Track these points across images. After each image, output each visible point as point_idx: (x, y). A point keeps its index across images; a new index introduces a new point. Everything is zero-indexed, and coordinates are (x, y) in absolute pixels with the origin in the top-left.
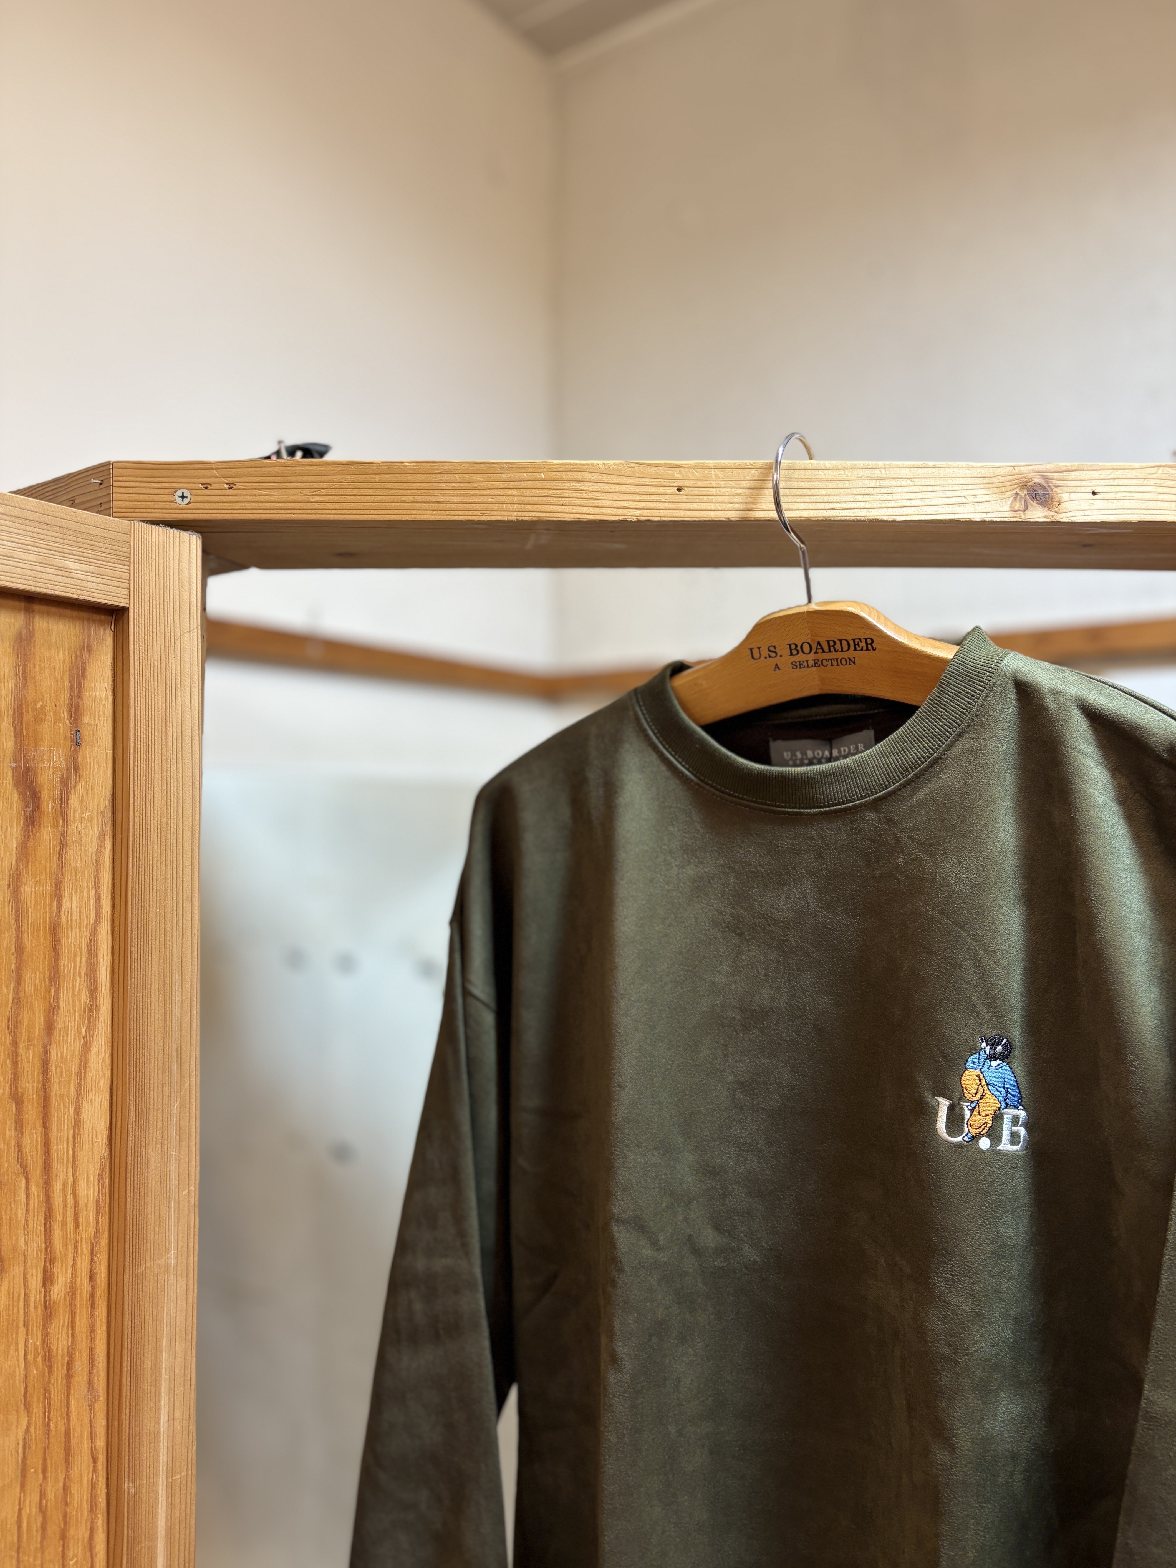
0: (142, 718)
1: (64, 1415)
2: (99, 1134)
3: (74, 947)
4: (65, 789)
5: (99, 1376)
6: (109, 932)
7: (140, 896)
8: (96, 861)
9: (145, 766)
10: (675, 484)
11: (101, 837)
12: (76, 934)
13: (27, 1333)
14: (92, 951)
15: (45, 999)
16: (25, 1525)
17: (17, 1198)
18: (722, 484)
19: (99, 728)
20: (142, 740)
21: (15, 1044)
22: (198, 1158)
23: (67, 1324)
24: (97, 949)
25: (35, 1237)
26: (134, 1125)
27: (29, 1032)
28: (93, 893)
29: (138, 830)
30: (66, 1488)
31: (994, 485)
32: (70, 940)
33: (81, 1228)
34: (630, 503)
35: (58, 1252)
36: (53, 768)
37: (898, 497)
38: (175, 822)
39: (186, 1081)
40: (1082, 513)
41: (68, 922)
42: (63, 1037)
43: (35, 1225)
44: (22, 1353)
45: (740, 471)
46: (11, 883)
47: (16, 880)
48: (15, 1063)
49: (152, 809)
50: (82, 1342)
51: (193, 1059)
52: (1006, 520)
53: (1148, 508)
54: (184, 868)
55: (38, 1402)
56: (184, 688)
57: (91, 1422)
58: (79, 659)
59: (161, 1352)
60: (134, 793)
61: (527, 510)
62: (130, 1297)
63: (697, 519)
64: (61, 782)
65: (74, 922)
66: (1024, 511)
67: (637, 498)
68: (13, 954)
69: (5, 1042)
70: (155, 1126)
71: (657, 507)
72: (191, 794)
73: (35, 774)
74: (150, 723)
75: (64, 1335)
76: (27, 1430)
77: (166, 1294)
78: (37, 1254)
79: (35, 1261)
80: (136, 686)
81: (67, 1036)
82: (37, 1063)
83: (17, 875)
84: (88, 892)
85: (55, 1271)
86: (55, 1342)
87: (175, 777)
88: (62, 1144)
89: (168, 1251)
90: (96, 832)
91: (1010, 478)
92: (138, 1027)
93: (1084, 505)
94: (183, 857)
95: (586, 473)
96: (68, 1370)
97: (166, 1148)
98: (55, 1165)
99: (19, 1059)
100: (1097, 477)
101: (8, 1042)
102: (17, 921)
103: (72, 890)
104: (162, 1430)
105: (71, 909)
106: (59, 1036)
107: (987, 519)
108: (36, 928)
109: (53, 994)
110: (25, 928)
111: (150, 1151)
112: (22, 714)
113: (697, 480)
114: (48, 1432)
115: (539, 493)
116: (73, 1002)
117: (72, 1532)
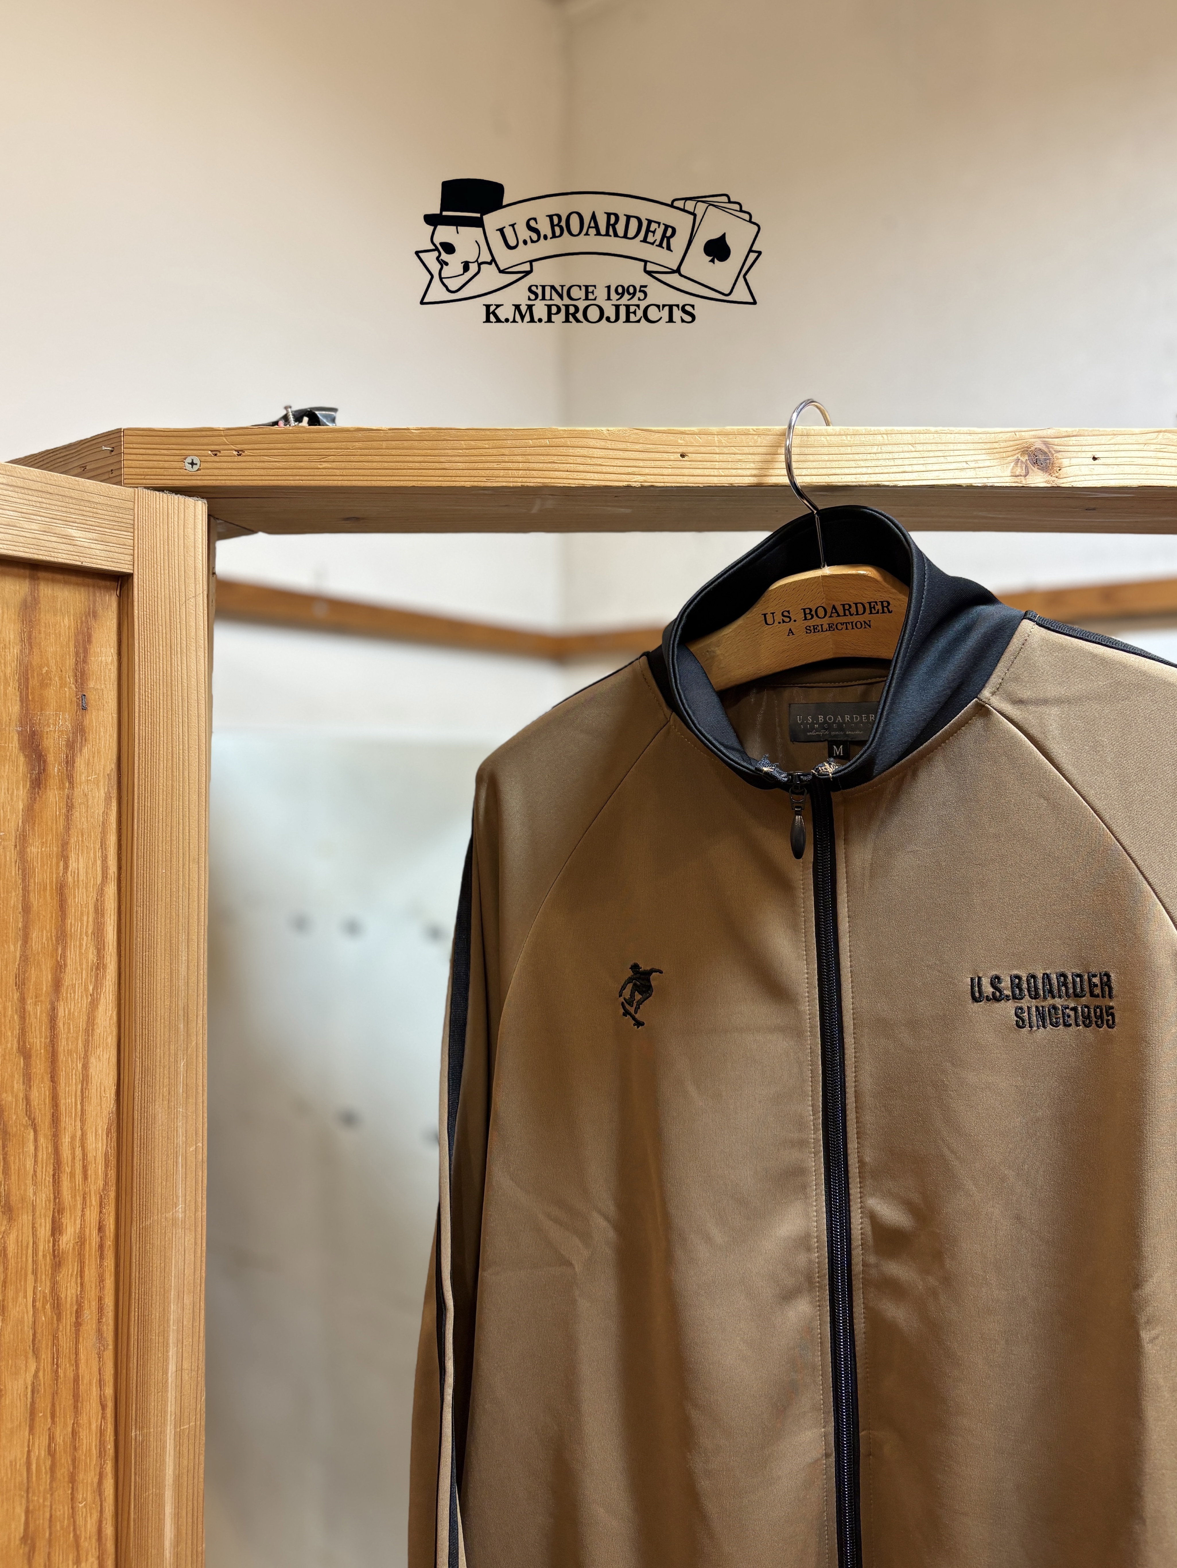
0: (147, 683)
1: (73, 1362)
2: (107, 1089)
3: (81, 907)
4: (71, 752)
5: (108, 1325)
6: (116, 892)
7: (145, 857)
8: (103, 822)
9: (150, 729)
10: (678, 451)
11: (108, 798)
12: (83, 894)
13: (36, 1281)
14: (99, 911)
15: (52, 956)
16: (34, 1467)
17: (25, 1149)
18: (726, 450)
19: (105, 692)
20: (147, 703)
21: (22, 1000)
22: (206, 1115)
23: (75, 1273)
24: (104, 908)
25: (43, 1187)
26: (140, 1082)
27: (36, 989)
28: (100, 854)
29: (143, 792)
30: (74, 1433)
31: (995, 451)
32: (77, 899)
33: (89, 1181)
34: (634, 469)
35: (66, 1204)
36: (59, 731)
37: (900, 462)
38: (181, 785)
39: (193, 1039)
40: (1082, 478)
41: (74, 882)
42: (70, 994)
43: (44, 1177)
44: (30, 1300)
45: (743, 437)
46: (18, 845)
47: (23, 840)
48: (23, 1017)
49: (157, 772)
50: (91, 1291)
51: (200, 1017)
52: (1008, 485)
53: (1148, 473)
54: (191, 830)
55: (47, 1348)
56: (190, 653)
57: (100, 1370)
58: (84, 624)
59: (169, 1304)
60: (139, 757)
61: (533, 476)
62: (138, 1249)
63: (701, 485)
64: (67, 745)
65: (81, 883)
66: (1025, 476)
67: (641, 464)
68: (20, 913)
69: (13, 998)
70: (161, 1083)
71: (661, 473)
72: (197, 757)
73: (41, 737)
74: (155, 687)
75: (73, 1284)
76: (36, 1376)
77: (174, 1246)
78: (46, 1203)
79: (43, 1211)
80: (141, 650)
81: (75, 993)
82: (45, 1019)
83: (23, 836)
84: (95, 853)
85: (64, 1220)
86: (64, 1290)
87: (181, 740)
88: (70, 1098)
89: (176, 1205)
90: (103, 794)
92: (144, 985)
93: (1084, 470)
94: (189, 819)
95: (590, 440)
96: (77, 1318)
97: (173, 1104)
98: (63, 1119)
99: (27, 1014)
100: (1098, 443)
101: (15, 997)
102: (24, 880)
103: (79, 851)
104: (170, 1379)
105: (78, 869)
106: (67, 993)
107: (989, 485)
108: (42, 887)
109: (60, 953)
110: (31, 888)
111: (157, 1107)
112: (28, 679)
113: (700, 446)
114: (56, 1378)
115: (544, 460)
116: (81, 960)
117: (81, 1476)
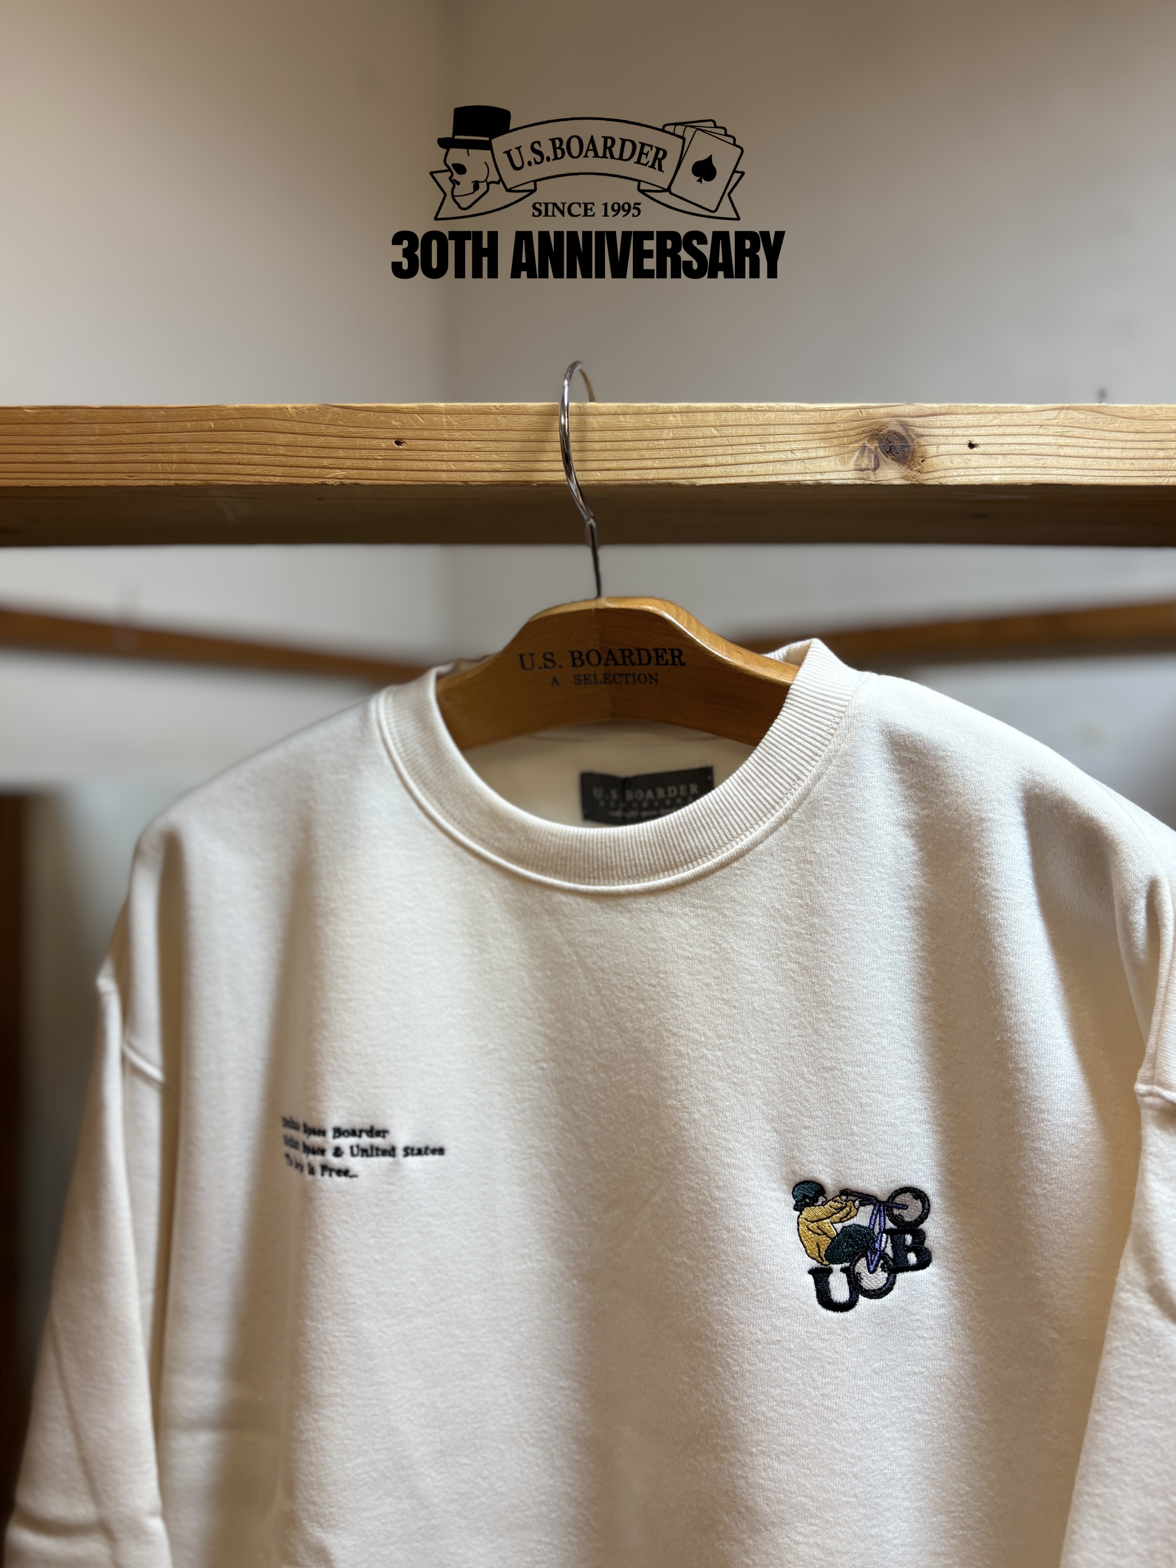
10: (392, 436)
18: (457, 435)
31: (832, 435)
34: (330, 461)
37: (700, 452)
40: (954, 473)
45: (481, 417)
52: (850, 482)
53: (1046, 466)
61: (190, 471)
63: (423, 483)
66: (875, 469)
67: (341, 453)
71: (370, 467)
91: (855, 424)
93: (958, 461)
95: (270, 421)
100: (976, 424)
107: (823, 482)
113: (422, 429)
115: (206, 448)
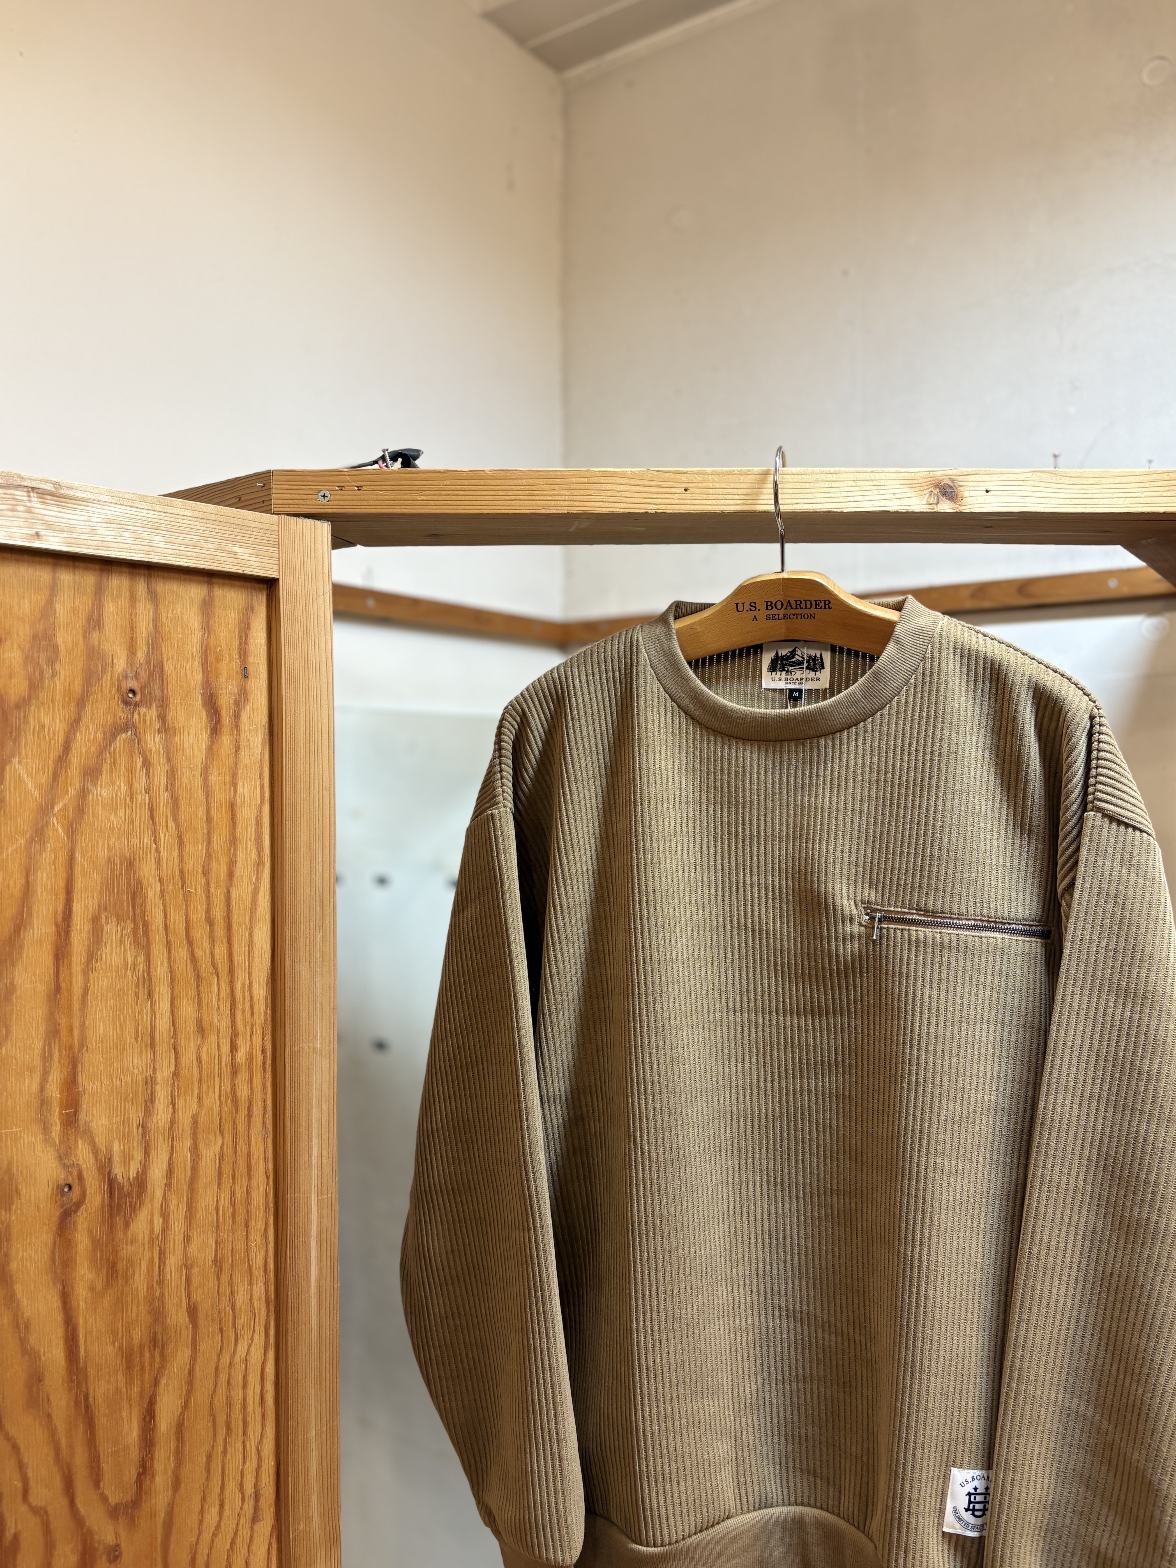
0: (290, 659)
1: (247, 1142)
2: (265, 950)
3: (246, 821)
4: (238, 708)
5: (269, 1120)
6: (270, 810)
7: (291, 785)
8: (260, 760)
9: (292, 692)
10: (682, 486)
11: (264, 743)
12: (248, 811)
13: (221, 1082)
14: (259, 824)
15: (227, 855)
16: (221, 1212)
17: (212, 989)
18: (717, 486)
19: (259, 665)
20: (290, 673)
21: (208, 884)
23: (247, 1080)
25: (224, 1017)
27: (217, 877)
28: (258, 782)
30: (248, 1192)
31: (913, 485)
32: (243, 815)
33: (255, 1016)
34: (650, 500)
35: (240, 1030)
36: (229, 694)
37: (846, 494)
40: (978, 506)
41: (241, 802)
42: (240, 882)
43: (224, 1010)
44: (217, 1095)
46: (203, 774)
47: (206, 771)
48: (208, 897)
49: (298, 723)
50: (257, 1094)
51: (331, 904)
52: (923, 511)
54: (323, 766)
55: (229, 1130)
57: (264, 1151)
58: (245, 616)
59: (312, 1107)
60: (285, 712)
61: (575, 505)
62: (288, 1066)
63: (699, 512)
64: (235, 704)
65: (246, 803)
66: (937, 504)
67: (656, 496)
68: (205, 823)
69: (201, 883)
70: (304, 949)
71: (670, 503)
73: (217, 698)
74: (296, 662)
75: (245, 1087)
76: (222, 1148)
77: (315, 1067)
79: (224, 1034)
80: (286, 635)
81: (243, 881)
82: (223, 899)
83: (206, 768)
84: (255, 782)
85: (238, 1042)
86: (239, 1091)
87: (315, 700)
88: (241, 956)
89: (315, 1038)
90: (260, 740)
91: (926, 480)
92: (291, 878)
93: (980, 500)
94: (321, 757)
95: (617, 478)
96: (249, 1112)
98: (236, 970)
99: (211, 895)
100: (990, 480)
101: (203, 882)
102: (207, 799)
103: (244, 780)
104: (314, 1162)
105: (244, 793)
106: (237, 882)
107: (910, 511)
108: (220, 805)
109: (232, 852)
110: (212, 805)
111: (301, 966)
112: (207, 656)
113: (699, 483)
114: (236, 1152)
116: (247, 858)
117: (253, 1223)
